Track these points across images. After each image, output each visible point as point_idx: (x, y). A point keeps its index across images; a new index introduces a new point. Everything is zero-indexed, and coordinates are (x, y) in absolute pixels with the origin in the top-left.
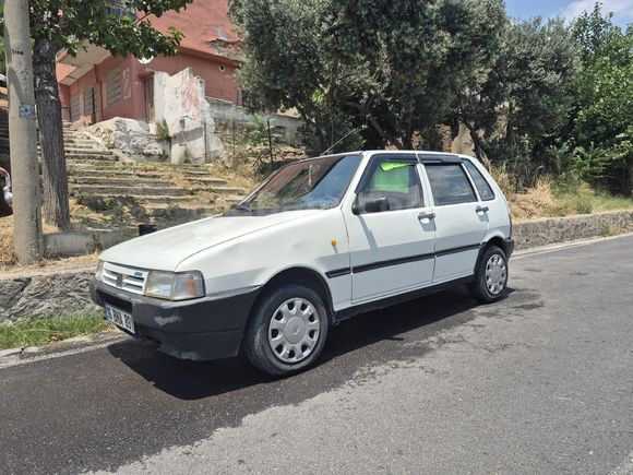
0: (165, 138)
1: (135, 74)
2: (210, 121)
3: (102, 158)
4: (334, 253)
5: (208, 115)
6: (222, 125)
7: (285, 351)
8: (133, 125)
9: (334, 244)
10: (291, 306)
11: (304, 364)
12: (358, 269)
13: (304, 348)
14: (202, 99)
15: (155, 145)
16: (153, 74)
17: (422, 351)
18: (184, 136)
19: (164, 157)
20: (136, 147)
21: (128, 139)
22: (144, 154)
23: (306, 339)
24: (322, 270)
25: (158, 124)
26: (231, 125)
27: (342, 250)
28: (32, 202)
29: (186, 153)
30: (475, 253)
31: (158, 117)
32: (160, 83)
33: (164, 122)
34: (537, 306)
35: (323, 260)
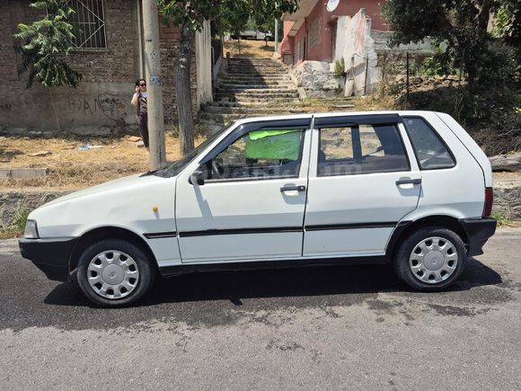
0: (342, 75)
1: (325, 22)
2: (373, 56)
3: (287, 96)
4: (155, 218)
5: (372, 50)
6: (383, 58)
7: (104, 289)
8: (316, 65)
9: (156, 210)
11: (121, 302)
12: (183, 234)
14: (367, 36)
15: (334, 81)
16: (337, 19)
18: (355, 71)
19: (339, 91)
20: (318, 84)
21: (312, 78)
22: (324, 90)
24: (140, 232)
25: (337, 63)
26: (405, 55)
27: (162, 216)
28: (157, 141)
29: (354, 87)
31: (338, 57)
32: (342, 26)
33: (343, 60)
35: (142, 223)
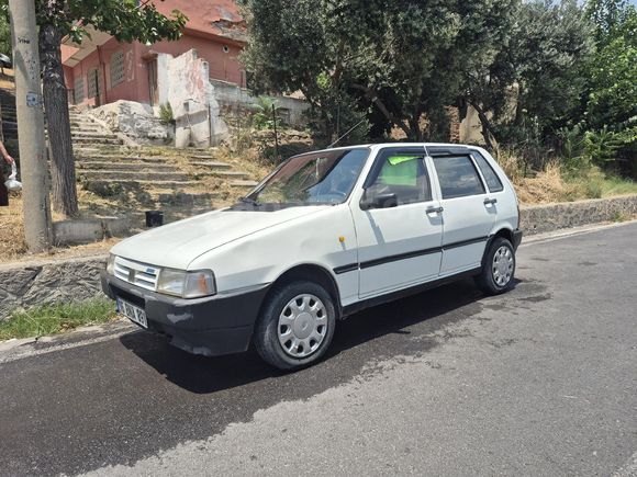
0: (169, 121)
1: (138, 56)
2: (215, 104)
3: (107, 142)
4: (341, 249)
5: (212, 98)
6: (226, 108)
7: (294, 346)
8: (137, 108)
9: (341, 240)
10: (299, 302)
11: (312, 358)
12: (365, 265)
13: (312, 342)
14: (206, 81)
15: (160, 128)
16: (156, 55)
17: (428, 345)
18: (188, 120)
19: (168, 141)
20: (140, 131)
21: (132, 122)
22: (149, 138)
23: (314, 334)
24: (330, 267)
25: (162, 107)
26: (235, 108)
27: (350, 246)
28: (41, 191)
29: (191, 137)
30: (482, 245)
31: (162, 99)
32: (164, 65)
33: (168, 104)
34: (543, 299)
35: (332, 256)
